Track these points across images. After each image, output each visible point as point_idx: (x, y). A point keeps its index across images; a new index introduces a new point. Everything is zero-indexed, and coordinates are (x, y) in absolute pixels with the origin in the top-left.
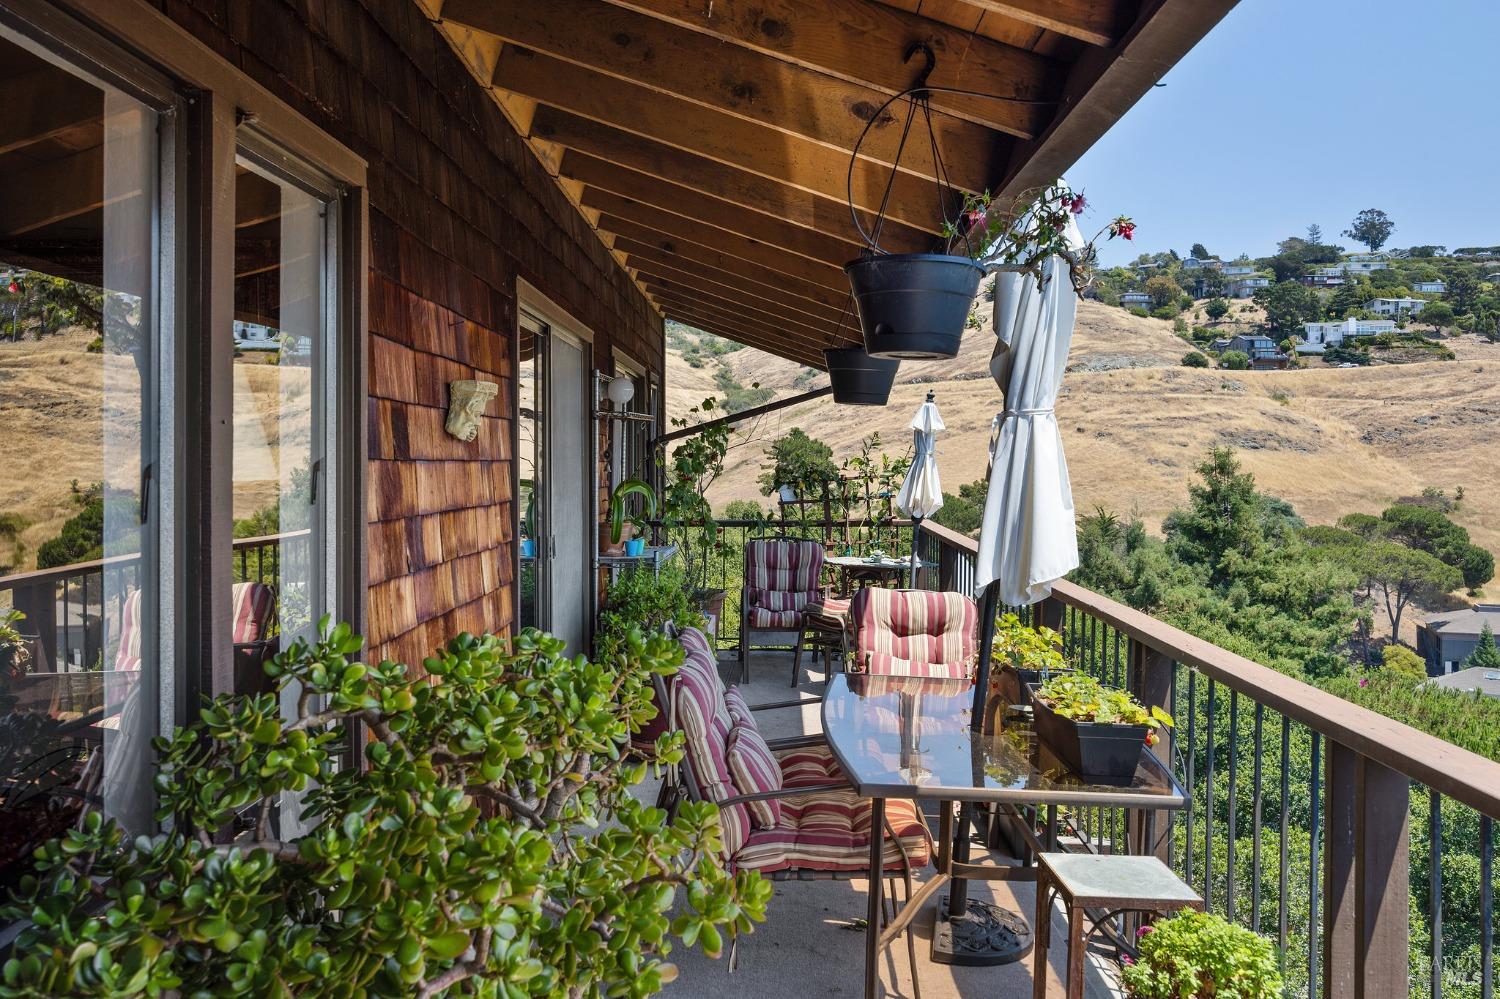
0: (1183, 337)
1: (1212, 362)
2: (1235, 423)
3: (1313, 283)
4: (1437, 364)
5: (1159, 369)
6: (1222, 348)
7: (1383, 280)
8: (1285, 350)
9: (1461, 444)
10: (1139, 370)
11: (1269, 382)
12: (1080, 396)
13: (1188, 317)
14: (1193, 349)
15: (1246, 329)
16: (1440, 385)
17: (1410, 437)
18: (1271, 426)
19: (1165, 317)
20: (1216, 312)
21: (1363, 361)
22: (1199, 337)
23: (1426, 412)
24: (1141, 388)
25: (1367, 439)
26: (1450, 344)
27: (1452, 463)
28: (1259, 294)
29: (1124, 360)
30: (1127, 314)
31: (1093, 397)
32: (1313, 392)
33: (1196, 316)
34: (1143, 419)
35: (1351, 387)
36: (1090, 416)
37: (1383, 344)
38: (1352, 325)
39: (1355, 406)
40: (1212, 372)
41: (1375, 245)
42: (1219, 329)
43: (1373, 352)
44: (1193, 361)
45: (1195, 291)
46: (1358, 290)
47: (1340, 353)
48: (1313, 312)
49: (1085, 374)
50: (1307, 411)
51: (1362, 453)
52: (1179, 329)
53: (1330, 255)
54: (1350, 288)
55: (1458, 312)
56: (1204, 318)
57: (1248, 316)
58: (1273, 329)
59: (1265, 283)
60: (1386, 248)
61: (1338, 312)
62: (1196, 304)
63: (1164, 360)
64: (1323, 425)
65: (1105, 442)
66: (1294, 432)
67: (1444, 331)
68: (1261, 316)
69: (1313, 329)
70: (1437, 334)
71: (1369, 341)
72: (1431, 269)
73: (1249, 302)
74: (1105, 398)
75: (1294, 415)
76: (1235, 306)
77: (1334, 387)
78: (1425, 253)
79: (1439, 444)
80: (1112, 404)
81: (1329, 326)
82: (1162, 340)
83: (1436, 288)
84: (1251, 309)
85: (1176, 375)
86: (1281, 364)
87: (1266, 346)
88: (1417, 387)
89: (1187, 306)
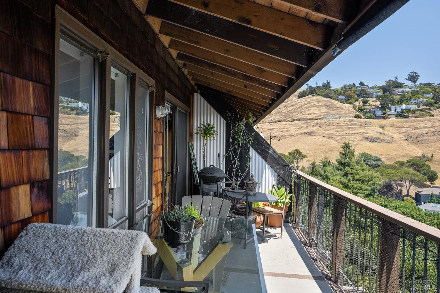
0: (355, 109)
1: (363, 117)
2: (368, 135)
3: (394, 94)
4: (428, 118)
5: (347, 119)
6: (366, 113)
7: (415, 93)
8: (384, 113)
9: (434, 141)
10: (342, 119)
11: (379, 123)
12: (324, 127)
13: (357, 104)
14: (358, 113)
15: (374, 107)
16: (429, 124)
17: (419, 139)
18: (379, 136)
19: (350, 103)
20: (365, 102)
21: (407, 117)
22: (360, 109)
23: (424, 132)
24: (342, 124)
25: (407, 140)
26: (433, 112)
27: (431, 147)
28: (377, 97)
29: (337, 116)
30: (339, 103)
31: (328, 127)
32: (392, 126)
33: (359, 103)
34: (342, 133)
35: (403, 125)
36: (326, 132)
37: (414, 112)
38: (404, 107)
39: (404, 130)
40: (363, 120)
41: (414, 82)
42: (366, 107)
43: (410, 115)
44: (357, 117)
45: (359, 96)
46: (407, 96)
47: (400, 115)
48: (393, 102)
49: (326, 120)
50: (390, 132)
51: (405, 144)
52: (354, 107)
53: (400, 85)
54: (405, 95)
55: (436, 103)
56: (361, 104)
57: (374, 103)
58: (381, 108)
59: (380, 94)
60: (417, 83)
61: (400, 102)
62: (360, 100)
63: (349, 116)
64: (394, 136)
65: (330, 140)
66: (386, 138)
67: (432, 108)
68: (378, 103)
69: (393, 107)
70: (430, 109)
71: (409, 111)
72: (430, 89)
73: (374, 99)
74: (331, 127)
75: (386, 132)
76: (371, 101)
77: (398, 125)
78: (429, 85)
79: (427, 141)
80: (333, 129)
81: (397, 106)
82: (349, 110)
83: (430, 95)
84: (375, 101)
85: (352, 121)
86: (383, 118)
87: (379, 113)
88: (422, 125)
89: (357, 100)
